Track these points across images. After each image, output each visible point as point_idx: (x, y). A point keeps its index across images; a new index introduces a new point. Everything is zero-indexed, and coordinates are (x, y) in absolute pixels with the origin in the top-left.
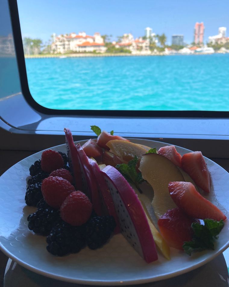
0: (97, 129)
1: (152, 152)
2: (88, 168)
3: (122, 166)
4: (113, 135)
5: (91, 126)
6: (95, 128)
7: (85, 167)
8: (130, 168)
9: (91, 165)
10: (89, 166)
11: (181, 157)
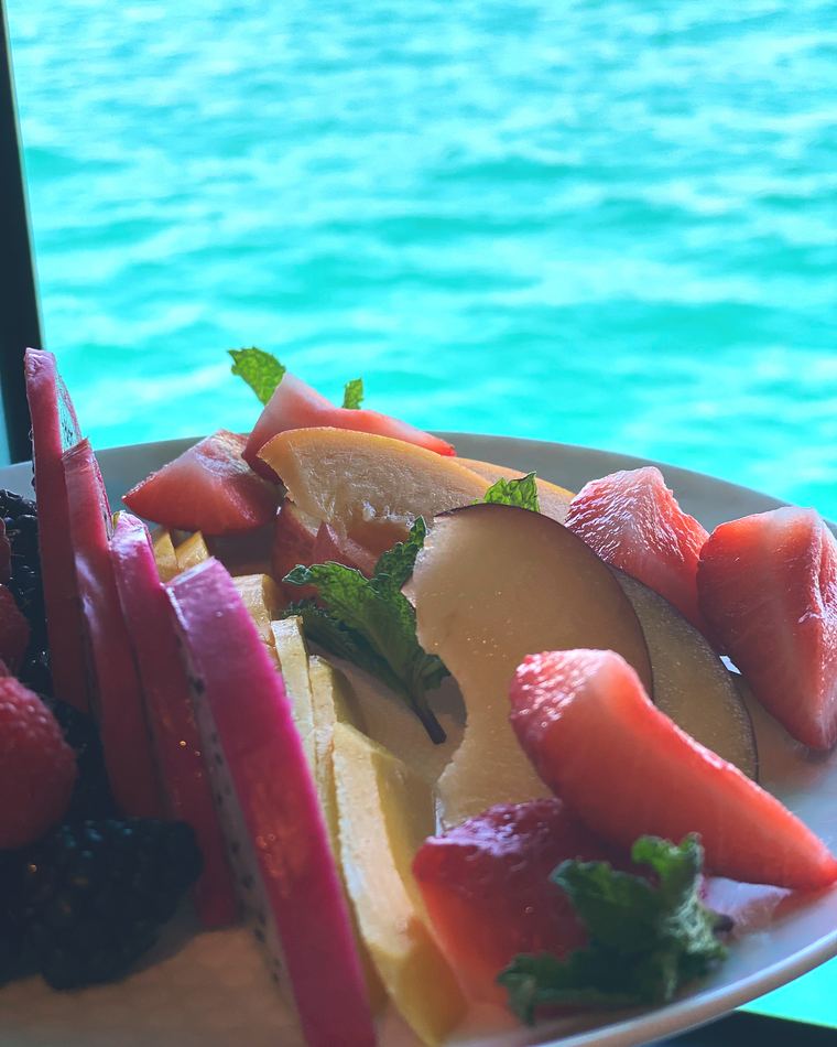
0: (264, 370)
1: (507, 501)
2: (94, 568)
3: (327, 575)
4: (358, 408)
5: (233, 353)
6: (254, 362)
7: (82, 566)
8: (370, 593)
9: (115, 554)
10: (106, 563)
11: (704, 535)
